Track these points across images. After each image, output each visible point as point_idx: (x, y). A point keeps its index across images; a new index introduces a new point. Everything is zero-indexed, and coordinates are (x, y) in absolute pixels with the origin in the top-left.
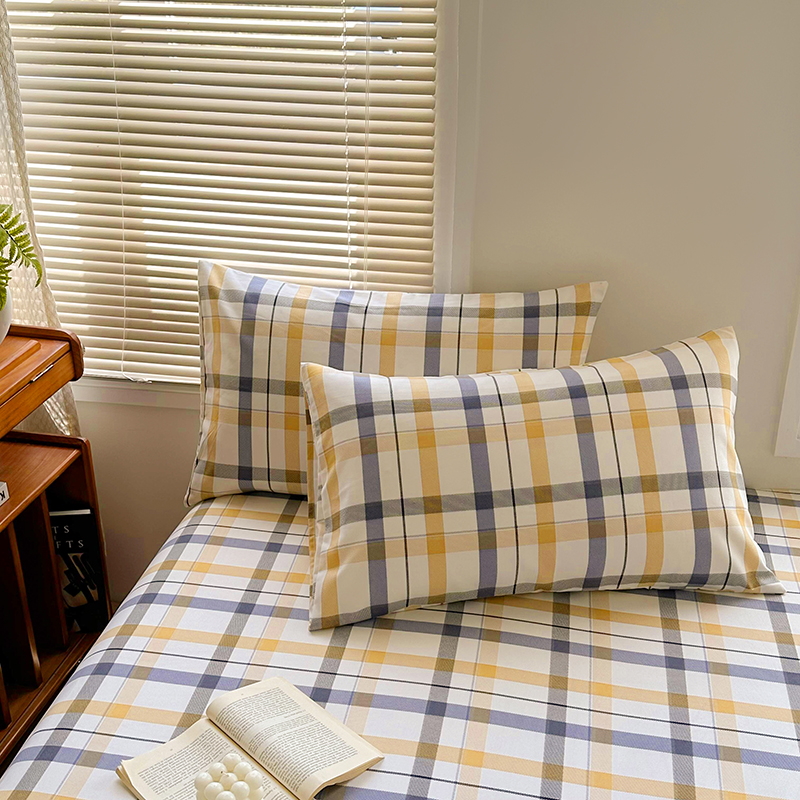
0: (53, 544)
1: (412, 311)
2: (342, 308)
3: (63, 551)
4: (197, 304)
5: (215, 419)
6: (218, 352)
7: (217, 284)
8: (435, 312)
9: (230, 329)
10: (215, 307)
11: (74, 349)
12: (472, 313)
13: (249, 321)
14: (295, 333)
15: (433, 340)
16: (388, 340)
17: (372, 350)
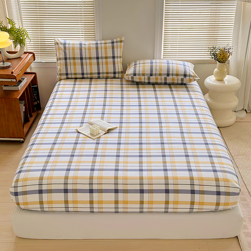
1: (93, 44)
2: (81, 44)
3: (33, 93)
4: (54, 47)
5: (60, 66)
6: (60, 54)
7: (58, 42)
8: (97, 44)
9: (62, 49)
10: (58, 46)
11: (34, 55)
12: (103, 43)
13: (65, 48)
14: (73, 49)
15: (97, 48)
16: (89, 49)
17: (87, 51)
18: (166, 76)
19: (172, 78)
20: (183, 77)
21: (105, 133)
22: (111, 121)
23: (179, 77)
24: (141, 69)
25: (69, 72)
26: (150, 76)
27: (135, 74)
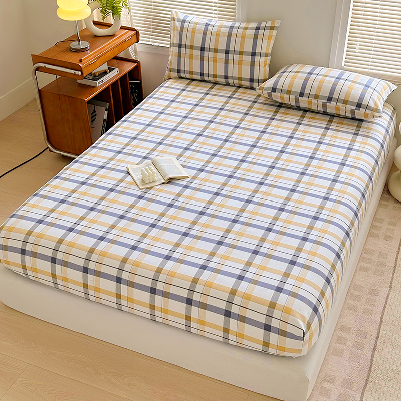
0: (129, 91)
1: (226, 27)
2: (207, 25)
3: (132, 93)
4: (170, 22)
5: (172, 55)
6: (174, 37)
7: (175, 17)
8: (232, 27)
9: (177, 30)
10: (174, 23)
11: (137, 33)
12: (241, 28)
13: (182, 28)
14: (194, 31)
15: (229, 35)
16: (218, 35)
17: (213, 37)
18: (326, 101)
19: (335, 106)
20: (354, 108)
21: (164, 183)
22: (189, 165)
23: (348, 106)
24: (288, 81)
25: (182, 68)
26: (299, 96)
27: (274, 90)
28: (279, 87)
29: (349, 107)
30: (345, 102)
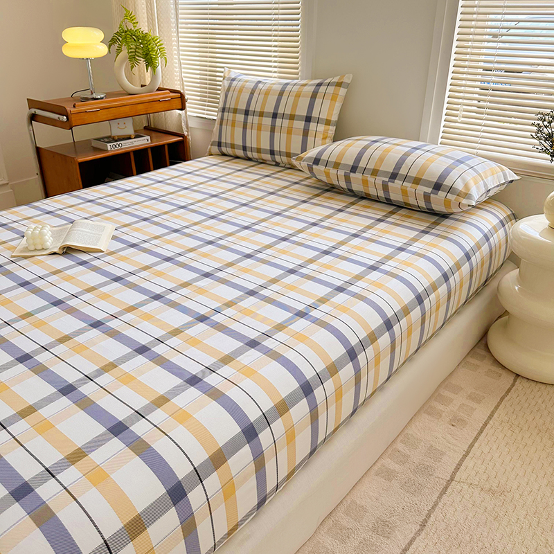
2: (259, 82)
7: (226, 75)
8: (287, 84)
11: (182, 98)
12: (299, 85)
13: (230, 86)
14: (241, 91)
15: (281, 93)
17: (262, 97)
18: (387, 179)
20: (429, 190)
23: (419, 187)
25: (223, 140)
26: (351, 171)
27: (317, 161)
28: (324, 157)
29: (422, 189)
30: (417, 181)
